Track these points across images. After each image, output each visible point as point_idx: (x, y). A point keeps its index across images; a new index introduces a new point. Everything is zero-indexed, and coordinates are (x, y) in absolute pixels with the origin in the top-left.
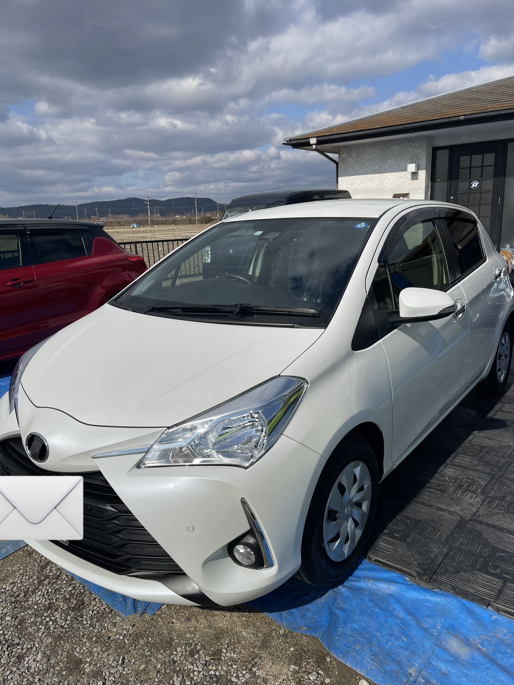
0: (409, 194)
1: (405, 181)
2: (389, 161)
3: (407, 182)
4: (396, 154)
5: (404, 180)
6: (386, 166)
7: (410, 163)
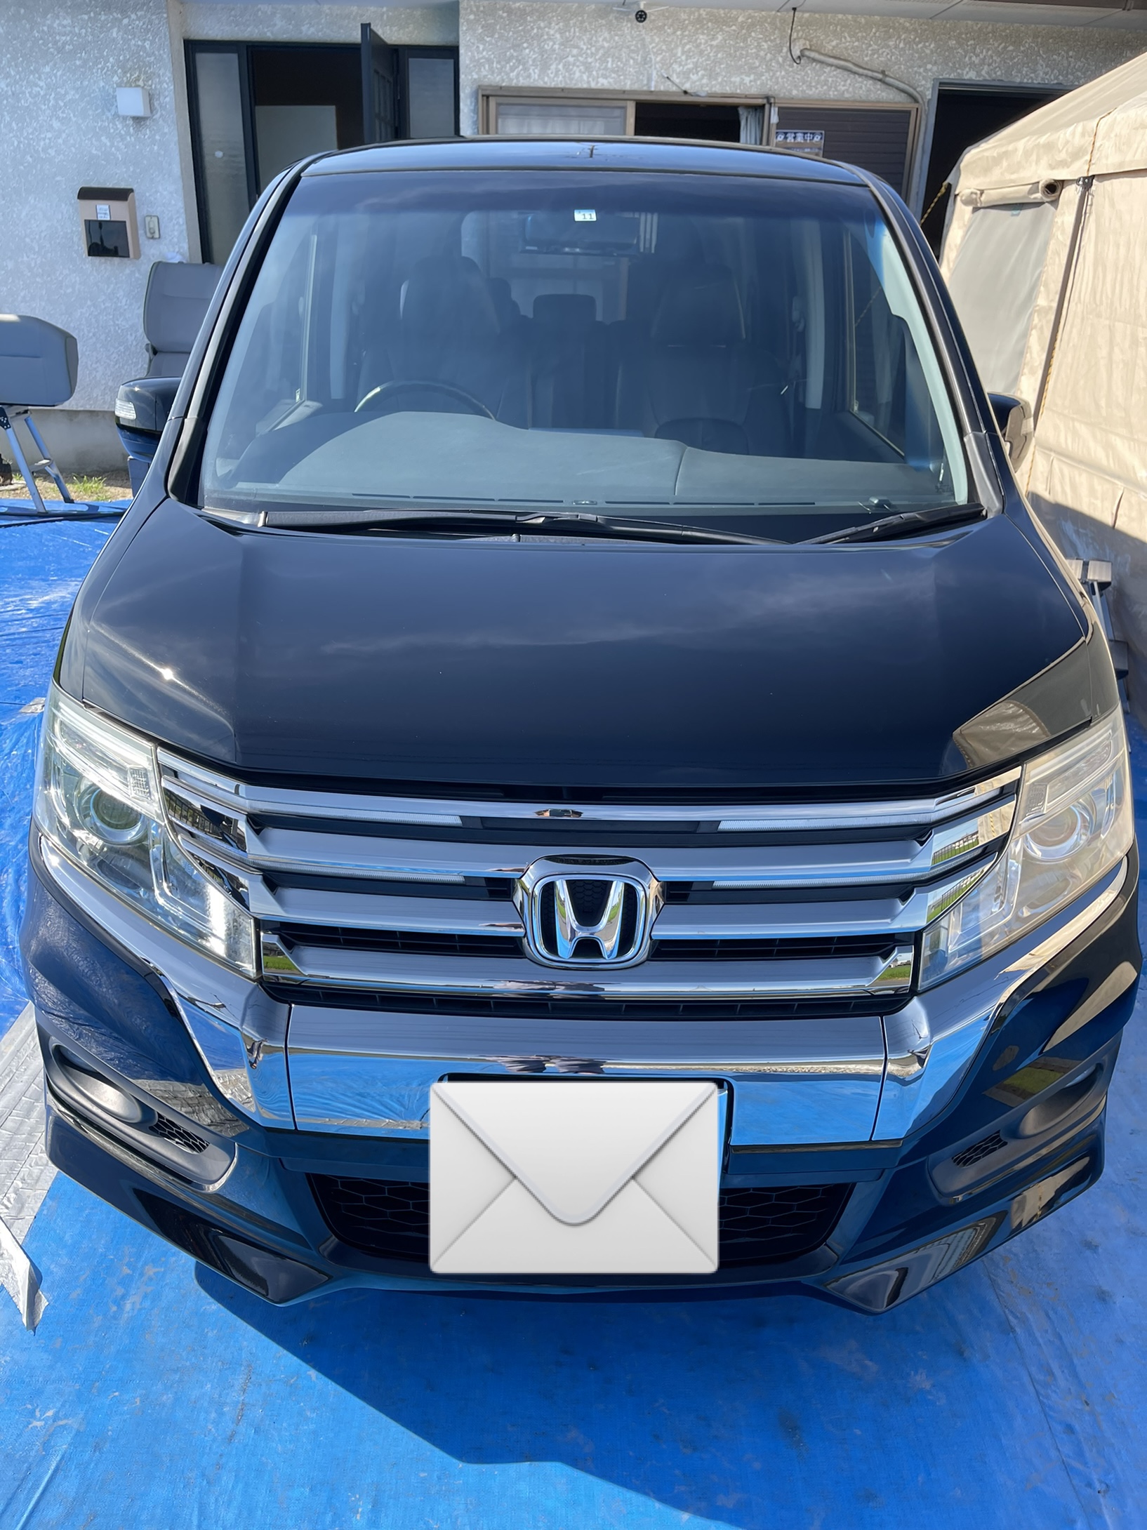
0: (131, 191)
1: (112, 145)
2: (47, 69)
3: (118, 149)
4: (67, 47)
5: (108, 144)
6: (37, 85)
7: (119, 85)
